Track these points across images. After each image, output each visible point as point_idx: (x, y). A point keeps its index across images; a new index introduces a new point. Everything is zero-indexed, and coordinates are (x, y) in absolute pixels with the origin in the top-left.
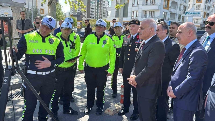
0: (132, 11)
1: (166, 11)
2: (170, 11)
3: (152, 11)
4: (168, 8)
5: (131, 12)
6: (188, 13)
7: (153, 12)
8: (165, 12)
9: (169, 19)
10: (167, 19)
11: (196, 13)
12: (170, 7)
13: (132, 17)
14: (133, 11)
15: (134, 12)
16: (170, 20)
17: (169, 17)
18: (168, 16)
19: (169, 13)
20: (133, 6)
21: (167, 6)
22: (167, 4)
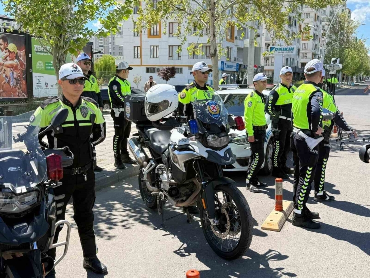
0: (170, 46)
1: (230, 44)
2: (237, 45)
3: (207, 46)
4: (234, 39)
5: (168, 47)
6: (275, 49)
7: (208, 48)
8: (228, 47)
9: (236, 59)
10: (233, 59)
11: (288, 49)
12: (236, 38)
13: (170, 56)
14: (172, 46)
15: (174, 47)
16: (237, 62)
17: (236, 56)
18: (235, 54)
19: (235, 49)
20: (170, 36)
21: (231, 36)
22: (232, 33)
